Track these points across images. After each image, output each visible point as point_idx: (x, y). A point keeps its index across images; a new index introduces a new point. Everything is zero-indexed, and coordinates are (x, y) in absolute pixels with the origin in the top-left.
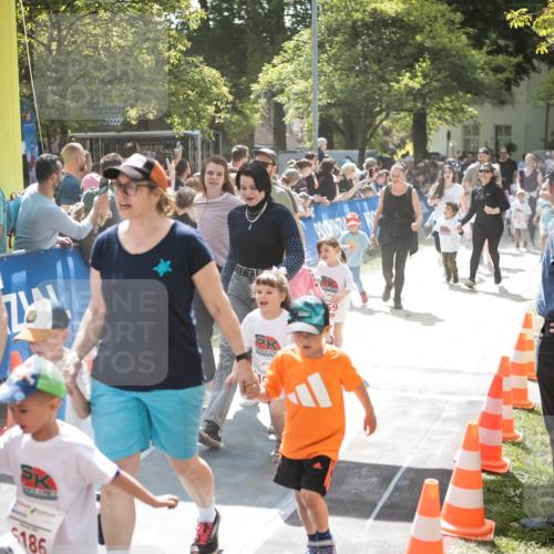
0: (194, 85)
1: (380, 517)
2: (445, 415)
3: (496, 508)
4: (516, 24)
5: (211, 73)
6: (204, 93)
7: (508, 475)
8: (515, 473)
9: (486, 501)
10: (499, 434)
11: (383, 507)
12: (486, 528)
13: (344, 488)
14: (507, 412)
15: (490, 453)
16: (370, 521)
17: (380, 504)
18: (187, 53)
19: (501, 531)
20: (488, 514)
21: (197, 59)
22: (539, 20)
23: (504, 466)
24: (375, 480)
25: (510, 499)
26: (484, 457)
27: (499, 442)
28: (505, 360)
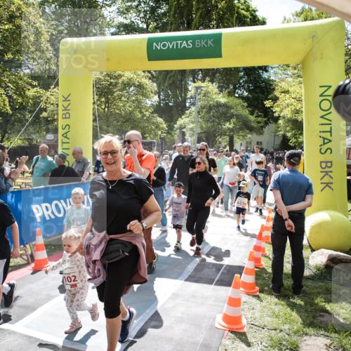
0: (153, 123)
1: (216, 284)
2: (240, 245)
3: (259, 282)
4: (268, 105)
5: (160, 120)
6: (157, 127)
7: (264, 269)
8: (266, 268)
9: (256, 279)
10: (261, 253)
11: (218, 281)
12: (256, 290)
13: (203, 273)
14: (264, 245)
15: (257, 260)
16: (212, 286)
17: (216, 280)
18: (152, 113)
19: (261, 291)
20: (256, 284)
21: (155, 115)
22: (276, 104)
23: (262, 265)
24: (214, 269)
25: (264, 279)
26: (256, 262)
27: (260, 256)
28: (263, 226)
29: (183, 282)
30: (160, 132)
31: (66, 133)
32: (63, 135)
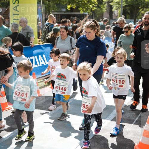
13: (125, 115)
16: (132, 125)
17: (135, 120)
24: (134, 114)
29: (109, 121)
30: (91, 6)
31: (16, 7)
32: (13, 9)
